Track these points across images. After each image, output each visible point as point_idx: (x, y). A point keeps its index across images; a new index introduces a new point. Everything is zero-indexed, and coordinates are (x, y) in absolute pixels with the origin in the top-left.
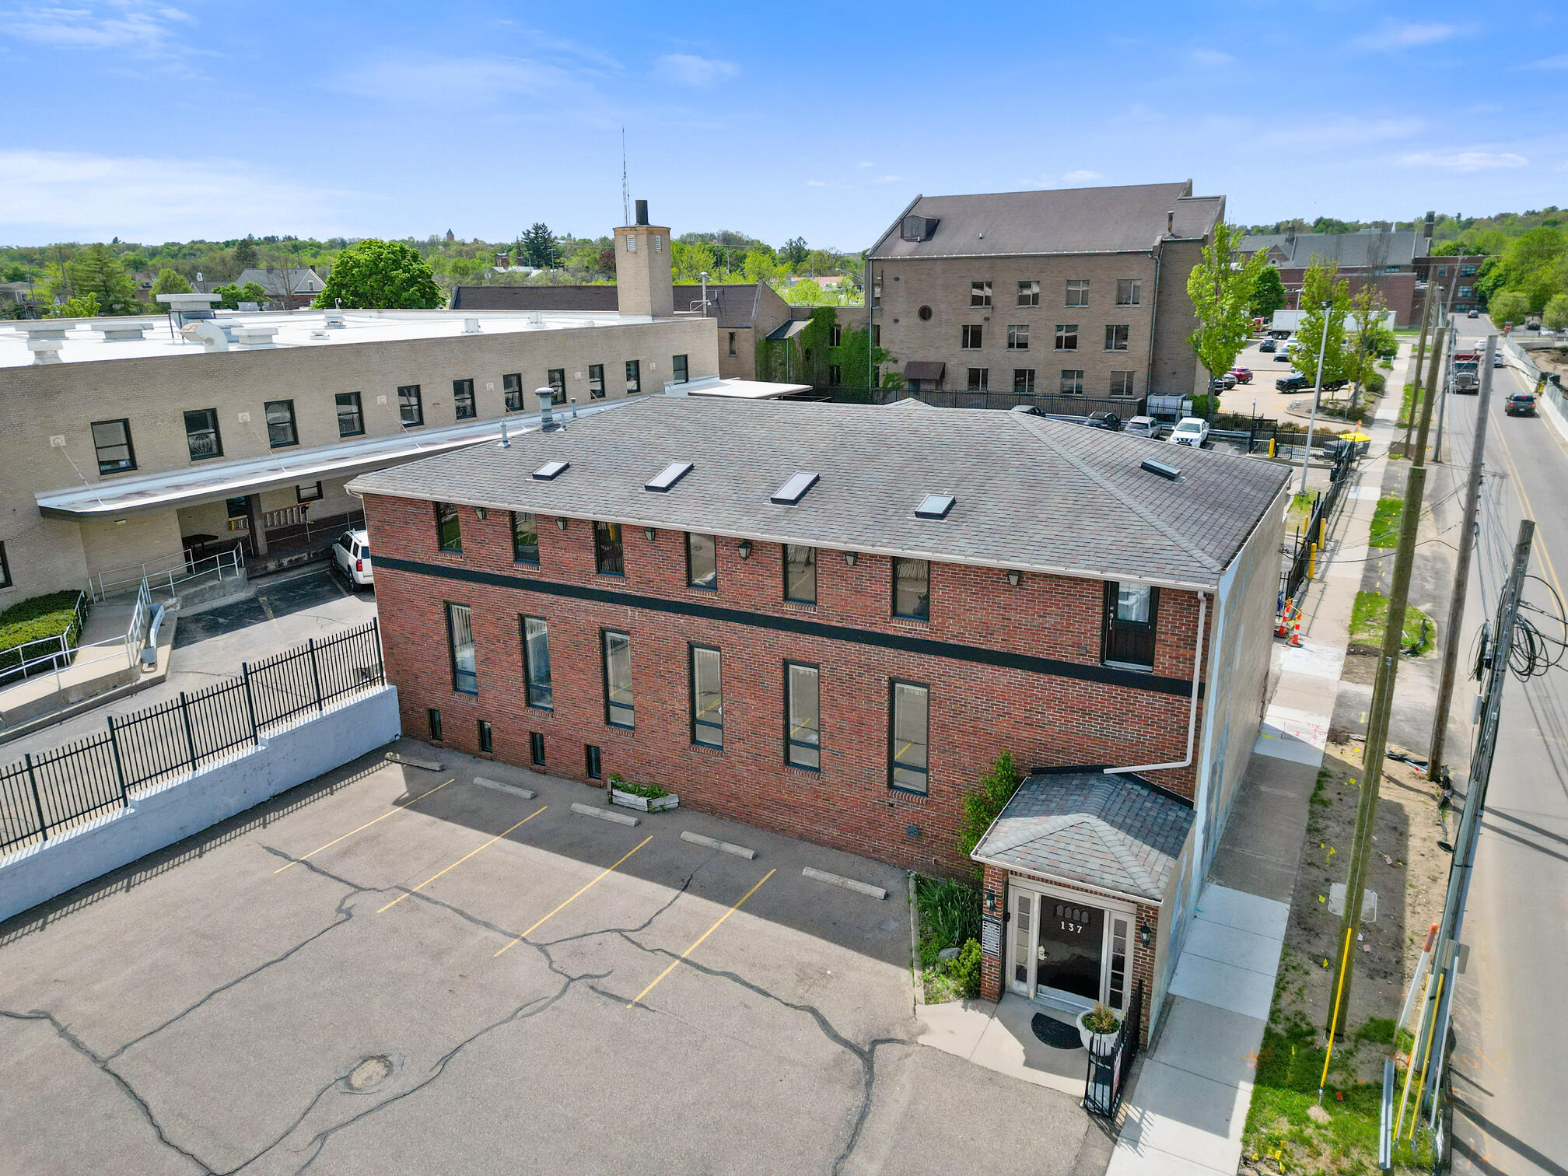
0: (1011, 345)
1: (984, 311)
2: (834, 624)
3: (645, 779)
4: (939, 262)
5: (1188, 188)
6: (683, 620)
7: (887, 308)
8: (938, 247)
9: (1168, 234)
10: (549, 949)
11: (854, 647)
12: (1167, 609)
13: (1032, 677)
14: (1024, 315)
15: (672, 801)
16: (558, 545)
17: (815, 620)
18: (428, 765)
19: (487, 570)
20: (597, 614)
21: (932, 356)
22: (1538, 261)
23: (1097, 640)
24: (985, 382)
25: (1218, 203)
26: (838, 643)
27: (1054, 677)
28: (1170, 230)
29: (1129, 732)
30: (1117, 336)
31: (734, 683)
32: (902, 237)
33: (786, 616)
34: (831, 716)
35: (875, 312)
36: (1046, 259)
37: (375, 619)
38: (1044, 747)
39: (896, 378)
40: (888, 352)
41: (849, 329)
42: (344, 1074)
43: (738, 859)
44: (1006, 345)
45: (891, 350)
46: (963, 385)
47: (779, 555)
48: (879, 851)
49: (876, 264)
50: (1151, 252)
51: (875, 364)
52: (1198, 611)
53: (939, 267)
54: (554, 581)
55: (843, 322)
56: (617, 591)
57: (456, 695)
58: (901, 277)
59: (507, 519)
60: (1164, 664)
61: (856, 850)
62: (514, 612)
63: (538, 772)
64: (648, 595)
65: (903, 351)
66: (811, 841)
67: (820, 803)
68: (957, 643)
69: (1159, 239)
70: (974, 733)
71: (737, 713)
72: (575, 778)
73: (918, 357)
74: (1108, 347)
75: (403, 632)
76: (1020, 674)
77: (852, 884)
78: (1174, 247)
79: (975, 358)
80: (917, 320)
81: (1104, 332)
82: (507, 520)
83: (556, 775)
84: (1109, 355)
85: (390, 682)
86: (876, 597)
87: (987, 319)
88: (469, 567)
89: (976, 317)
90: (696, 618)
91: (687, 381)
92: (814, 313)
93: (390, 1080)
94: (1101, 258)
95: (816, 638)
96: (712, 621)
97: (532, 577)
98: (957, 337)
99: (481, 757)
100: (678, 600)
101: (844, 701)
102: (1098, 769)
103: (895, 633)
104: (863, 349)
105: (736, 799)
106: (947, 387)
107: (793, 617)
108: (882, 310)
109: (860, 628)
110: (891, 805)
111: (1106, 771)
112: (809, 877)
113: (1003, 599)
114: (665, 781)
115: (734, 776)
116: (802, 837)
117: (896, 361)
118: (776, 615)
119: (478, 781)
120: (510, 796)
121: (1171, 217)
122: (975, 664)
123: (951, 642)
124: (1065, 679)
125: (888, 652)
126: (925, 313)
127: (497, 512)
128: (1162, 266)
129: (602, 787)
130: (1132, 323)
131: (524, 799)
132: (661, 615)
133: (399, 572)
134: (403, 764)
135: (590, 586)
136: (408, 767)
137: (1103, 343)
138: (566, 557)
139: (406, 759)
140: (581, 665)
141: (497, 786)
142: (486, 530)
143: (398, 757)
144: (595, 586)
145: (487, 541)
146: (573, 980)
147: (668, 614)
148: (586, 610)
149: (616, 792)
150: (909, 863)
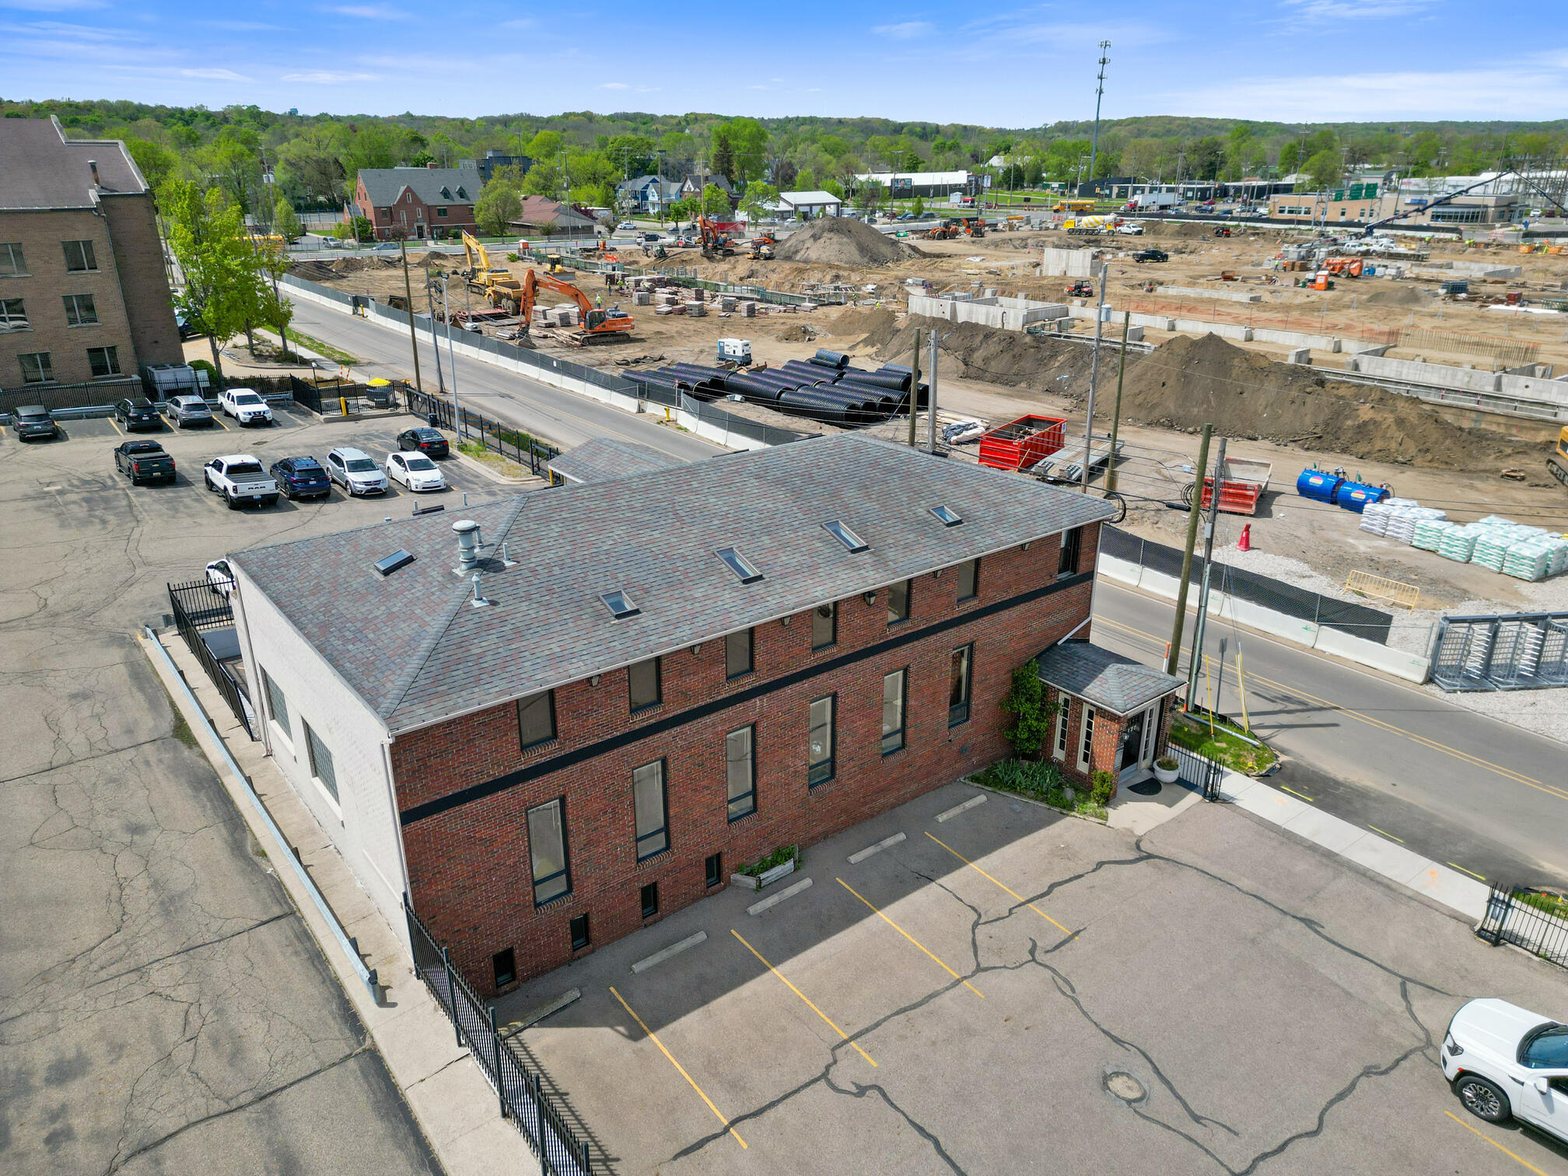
2: (921, 628)
3: (767, 850)
6: (806, 684)
9: (100, 188)
10: (982, 966)
11: (933, 638)
13: (1027, 605)
17: (910, 631)
18: (564, 1000)
20: (726, 721)
23: (1057, 566)
26: (922, 641)
27: (1037, 599)
28: (99, 182)
29: (1067, 614)
30: (79, 306)
31: (847, 715)
33: (889, 639)
34: (916, 699)
37: (404, 893)
38: (1030, 647)
47: (887, 592)
48: (941, 780)
50: (93, 209)
54: (679, 712)
56: (746, 688)
57: (541, 912)
59: (625, 674)
60: (1083, 566)
61: (926, 790)
62: (627, 770)
64: (777, 677)
67: (905, 771)
69: (93, 193)
70: (997, 660)
71: (847, 741)
72: (694, 900)
75: (455, 884)
77: (967, 805)
81: (63, 304)
82: (624, 676)
83: (674, 911)
84: (79, 331)
86: (949, 594)
88: (568, 749)
90: (818, 676)
94: (30, 216)
95: (910, 644)
96: (831, 672)
97: (653, 721)
99: (575, 959)
100: (805, 668)
102: (1055, 644)
103: (958, 615)
105: (845, 811)
107: (892, 638)
109: (937, 622)
110: (950, 741)
111: (1059, 643)
112: (945, 820)
113: (1016, 563)
114: (786, 839)
115: (845, 793)
119: (637, 968)
121: (93, 166)
122: (1000, 612)
124: (1042, 598)
125: (954, 631)
128: (110, 223)
129: (724, 888)
130: (95, 292)
131: (703, 942)
132: (788, 690)
133: (452, 810)
134: (530, 1026)
135: (719, 698)
136: (544, 1022)
137: (65, 315)
138: (693, 682)
139: (531, 1019)
140: (705, 783)
141: (664, 954)
142: (596, 696)
143: (519, 1024)
144: (724, 696)
145: (595, 708)
146: (1034, 960)
147: (794, 685)
148: (713, 724)
149: (762, 876)
150: (958, 774)
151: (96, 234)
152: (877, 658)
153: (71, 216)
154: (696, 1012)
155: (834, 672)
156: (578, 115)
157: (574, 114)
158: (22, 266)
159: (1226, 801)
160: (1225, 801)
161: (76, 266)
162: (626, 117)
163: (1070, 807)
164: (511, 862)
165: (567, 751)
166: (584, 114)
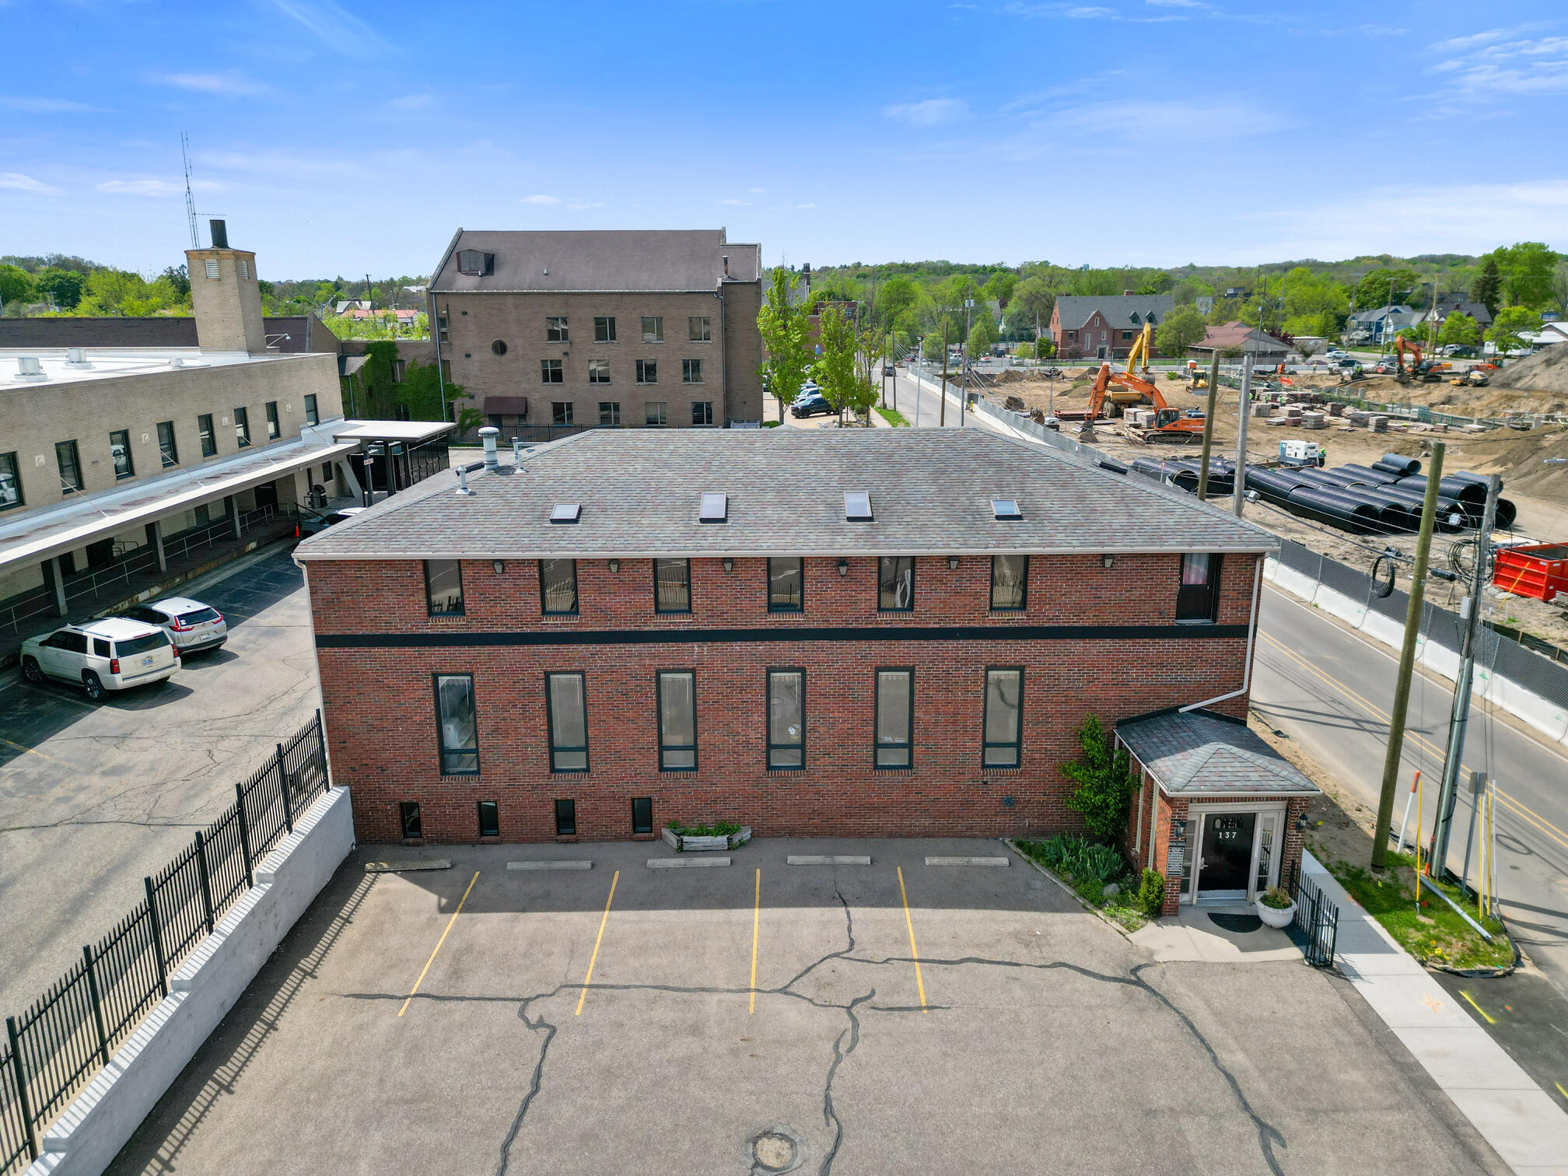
0: (593, 379)
1: (562, 346)
2: (931, 626)
3: (710, 819)
4: (509, 297)
5: (721, 234)
6: (761, 647)
7: (456, 342)
8: (499, 281)
9: (725, 277)
10: (790, 989)
11: (951, 644)
12: (1229, 572)
13: (1118, 643)
14: (603, 349)
15: (746, 834)
16: (606, 590)
17: (912, 625)
18: (435, 865)
19: (504, 630)
20: (652, 656)
21: (511, 390)
22: (900, 307)
23: (1174, 604)
24: (570, 417)
25: (753, 249)
26: (935, 643)
27: (1137, 640)
28: (726, 273)
29: (1199, 674)
30: (692, 368)
31: (822, 700)
32: (459, 270)
33: (880, 626)
34: (926, 713)
35: (443, 348)
36: (619, 296)
37: (318, 711)
38: (1127, 701)
39: (474, 414)
40: (462, 388)
41: (414, 363)
42: (752, 1162)
43: (858, 867)
44: (589, 378)
45: (465, 385)
46: (548, 418)
47: (875, 569)
48: (971, 828)
49: (438, 297)
50: (716, 293)
51: (448, 400)
52: (1254, 568)
53: (510, 301)
54: (598, 629)
55: (407, 357)
56: (682, 628)
57: (447, 780)
58: (469, 311)
59: (536, 569)
60: (1227, 615)
61: (948, 834)
62: (539, 671)
63: (567, 842)
64: (720, 627)
65: (479, 387)
66: (901, 836)
67: (912, 797)
68: (1053, 625)
69: (720, 280)
70: (1066, 702)
71: (822, 730)
72: (618, 838)
73: (497, 392)
74: (686, 379)
75: (364, 720)
76: (1108, 643)
77: (975, 860)
78: (732, 288)
79: (558, 393)
80: (490, 355)
81: (681, 366)
82: (535, 571)
83: (592, 840)
84: (689, 387)
85: (337, 783)
86: (976, 595)
87: (566, 354)
88: (475, 629)
89: (555, 351)
90: (777, 643)
91: (317, 423)
92: (368, 348)
93: (802, 1150)
94: (672, 296)
95: (912, 642)
96: (796, 643)
97: (567, 629)
98: (537, 372)
99: (483, 843)
100: (758, 627)
101: (941, 696)
102: (1175, 710)
103: (994, 625)
104: (434, 385)
105: (819, 814)
106: (532, 422)
107: (889, 626)
108: (450, 344)
109: (958, 625)
110: (985, 783)
111: (1181, 710)
112: (933, 866)
113: (1094, 582)
114: (735, 815)
115: (818, 792)
116: (891, 835)
117: (472, 397)
118: (870, 626)
119: (511, 866)
120: (563, 871)
121: (726, 261)
122: (1068, 641)
123: (1047, 625)
124: (1147, 640)
125: (985, 644)
126: (500, 348)
127: (520, 562)
128: (726, 305)
129: (653, 840)
130: (706, 358)
131: (584, 870)
132: (737, 646)
133: (362, 649)
134: (395, 872)
135: (647, 629)
136: (406, 874)
137: (682, 376)
138: (616, 601)
139: (398, 866)
140: (630, 714)
141: (541, 865)
142: (504, 585)
143: (385, 865)
144: (652, 628)
145: (503, 597)
146: (849, 1008)
147: (744, 644)
148: (640, 655)
149: (686, 838)
150: (1002, 833)
151: (712, 311)
152: (864, 645)
153: (700, 298)
154: (508, 914)
155: (801, 644)
156: (1373, 258)
157: (1368, 258)
158: (660, 335)
159: (1341, 974)
160: (1339, 974)
161: (694, 337)
162: (1433, 259)
163: (1100, 904)
164: (417, 718)
165: (474, 630)
166: (1380, 258)
